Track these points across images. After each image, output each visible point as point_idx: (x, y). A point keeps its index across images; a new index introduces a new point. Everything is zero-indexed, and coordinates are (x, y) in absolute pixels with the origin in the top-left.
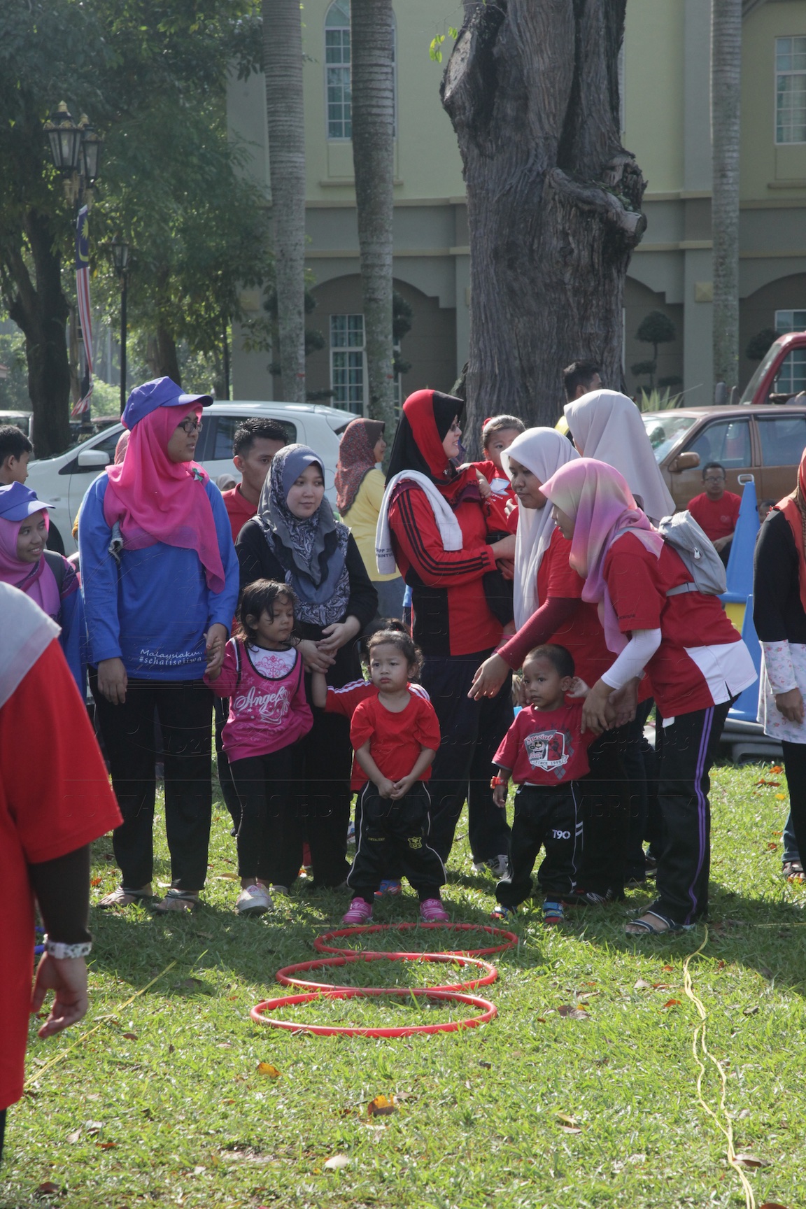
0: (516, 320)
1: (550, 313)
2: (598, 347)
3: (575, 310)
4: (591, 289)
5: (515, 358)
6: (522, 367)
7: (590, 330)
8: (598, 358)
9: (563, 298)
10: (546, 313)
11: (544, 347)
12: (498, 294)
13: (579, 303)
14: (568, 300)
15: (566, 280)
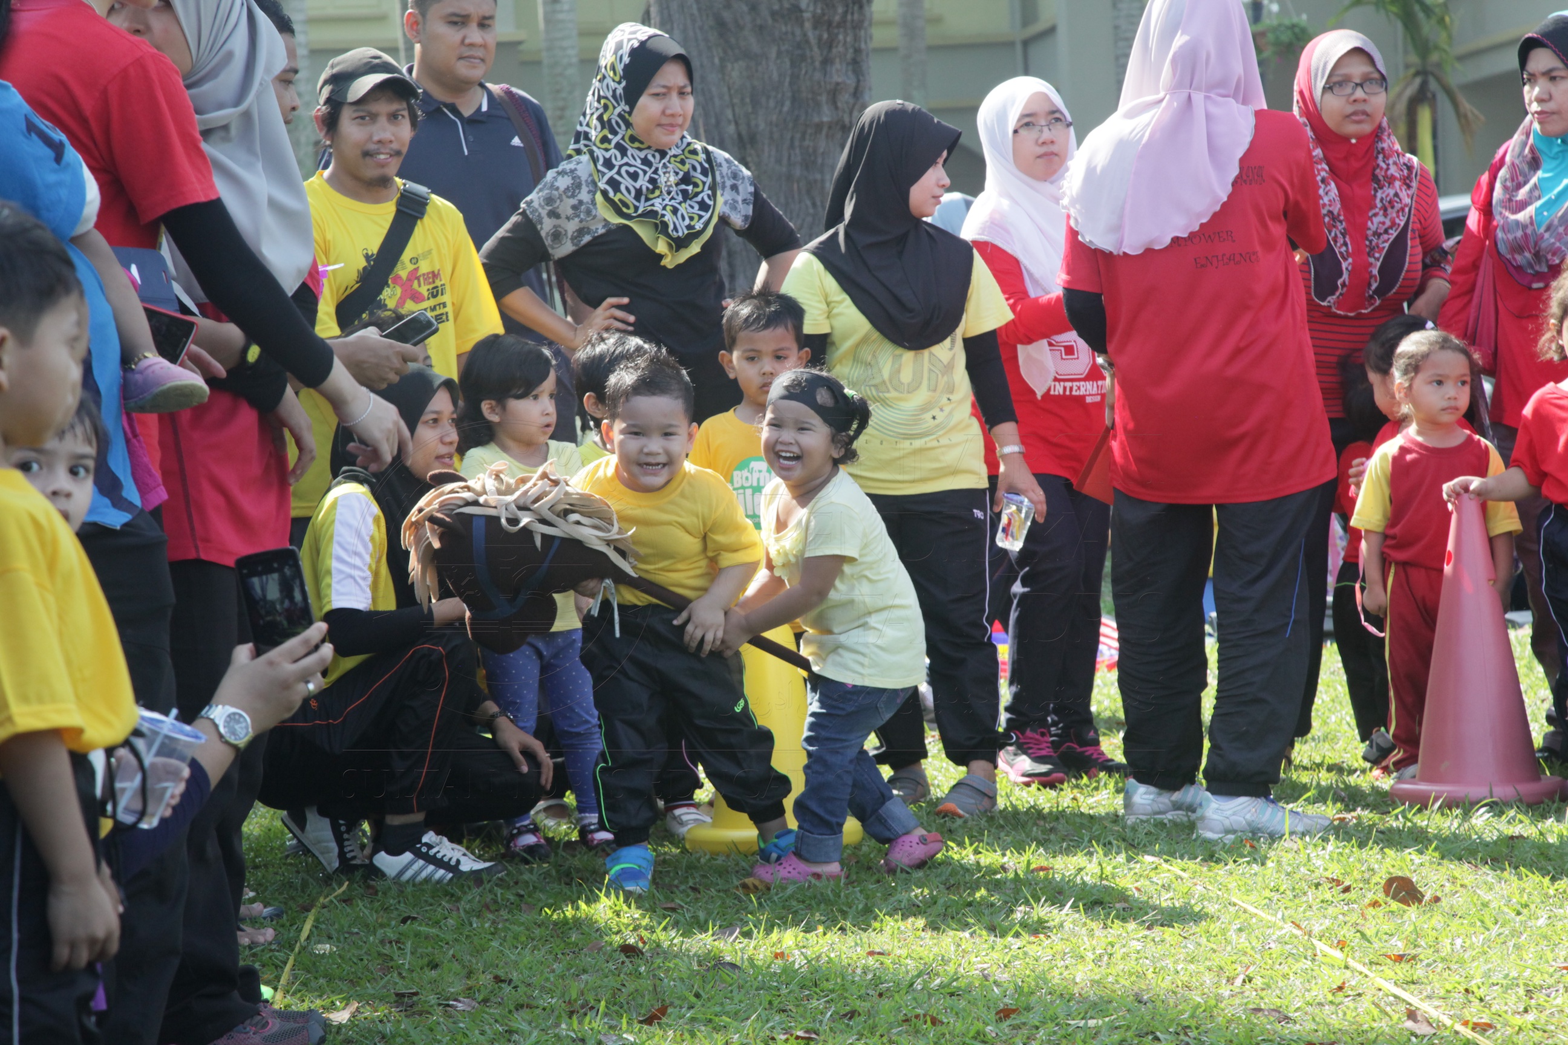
0: (729, 66)
1: (779, 54)
2: (847, 103)
3: (816, 49)
4: (837, 18)
5: (729, 122)
6: (740, 135)
7: (836, 78)
8: (847, 120)
9: (798, 32)
10: (773, 54)
11: (772, 103)
12: (701, 28)
13: (820, 39)
14: (805, 35)
15: (803, 5)
